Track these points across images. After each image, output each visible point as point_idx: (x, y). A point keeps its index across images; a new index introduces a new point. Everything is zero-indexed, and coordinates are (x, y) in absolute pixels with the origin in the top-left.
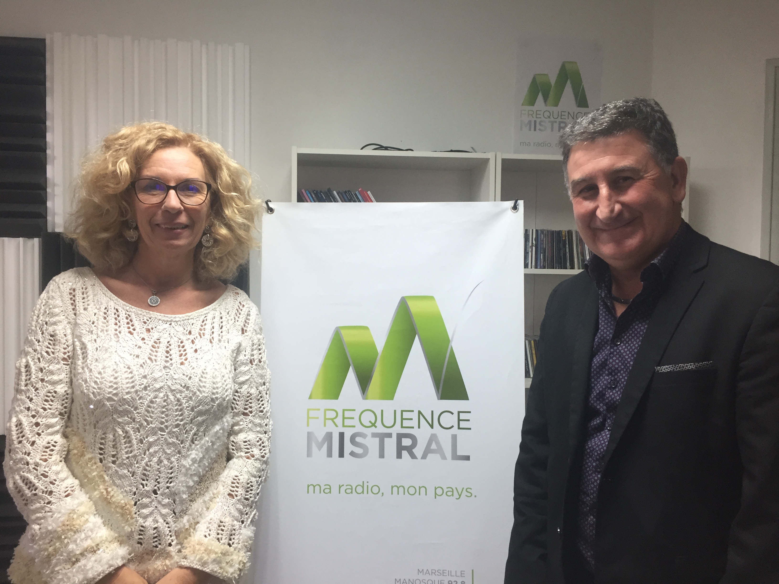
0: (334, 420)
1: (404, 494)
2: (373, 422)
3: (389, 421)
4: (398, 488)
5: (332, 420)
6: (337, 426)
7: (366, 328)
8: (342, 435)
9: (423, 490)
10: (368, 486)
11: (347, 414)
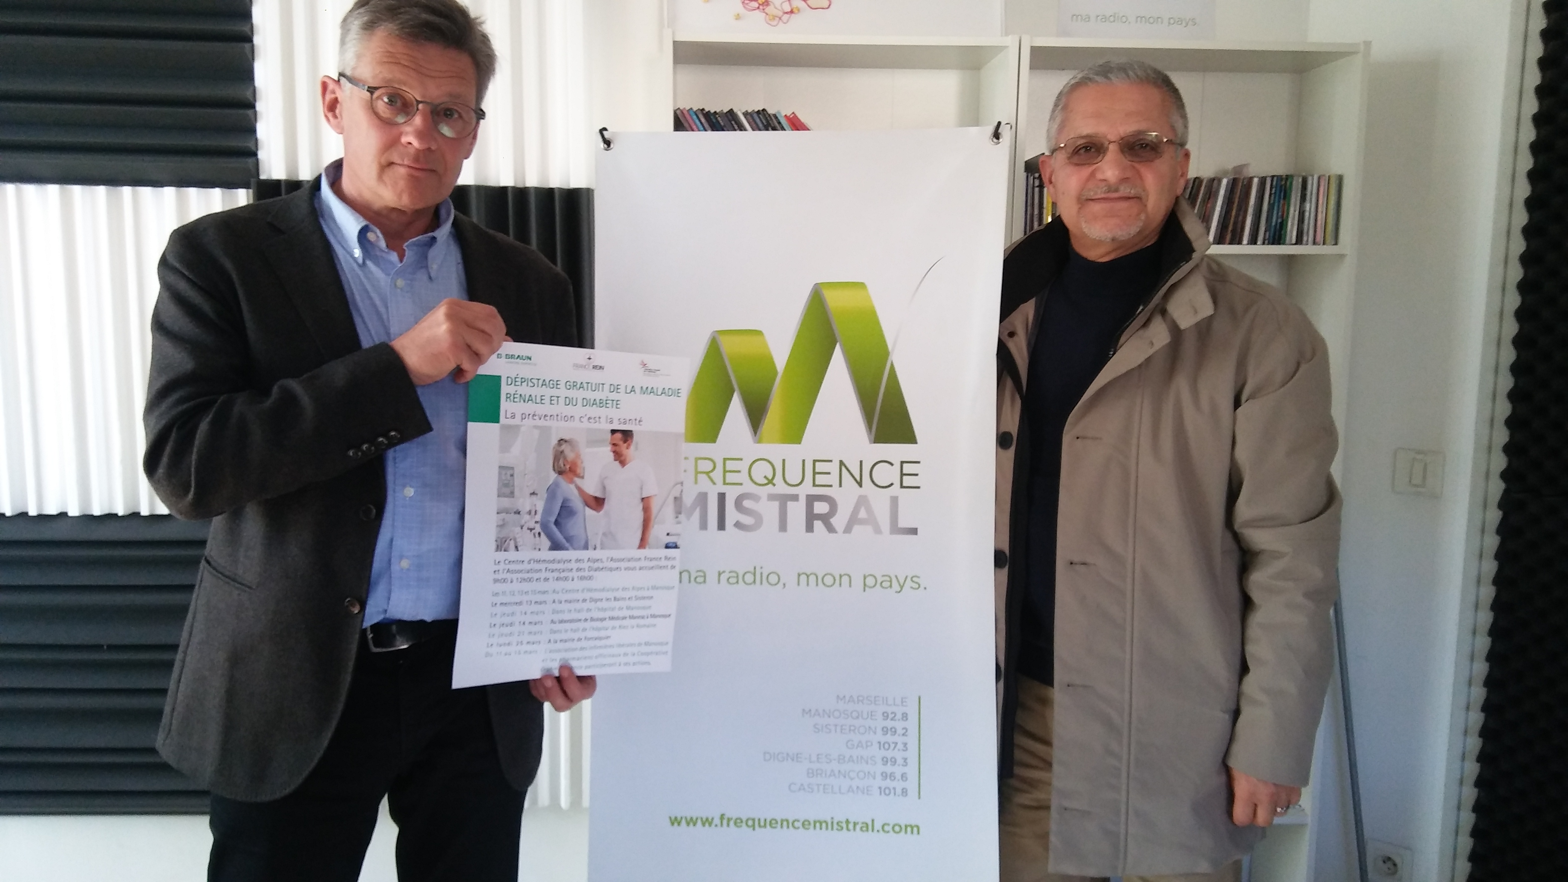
0: (711, 474)
1: (817, 585)
2: (770, 478)
3: (794, 476)
4: (808, 577)
5: (707, 473)
6: (714, 484)
7: (758, 333)
8: (722, 497)
9: (845, 579)
10: (761, 573)
11: (730, 465)
